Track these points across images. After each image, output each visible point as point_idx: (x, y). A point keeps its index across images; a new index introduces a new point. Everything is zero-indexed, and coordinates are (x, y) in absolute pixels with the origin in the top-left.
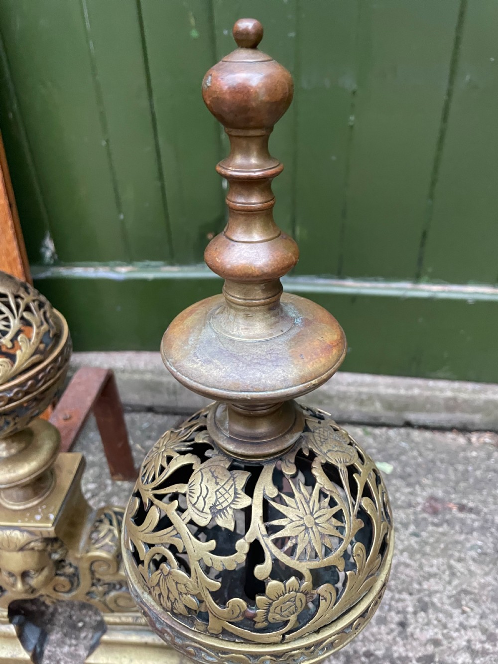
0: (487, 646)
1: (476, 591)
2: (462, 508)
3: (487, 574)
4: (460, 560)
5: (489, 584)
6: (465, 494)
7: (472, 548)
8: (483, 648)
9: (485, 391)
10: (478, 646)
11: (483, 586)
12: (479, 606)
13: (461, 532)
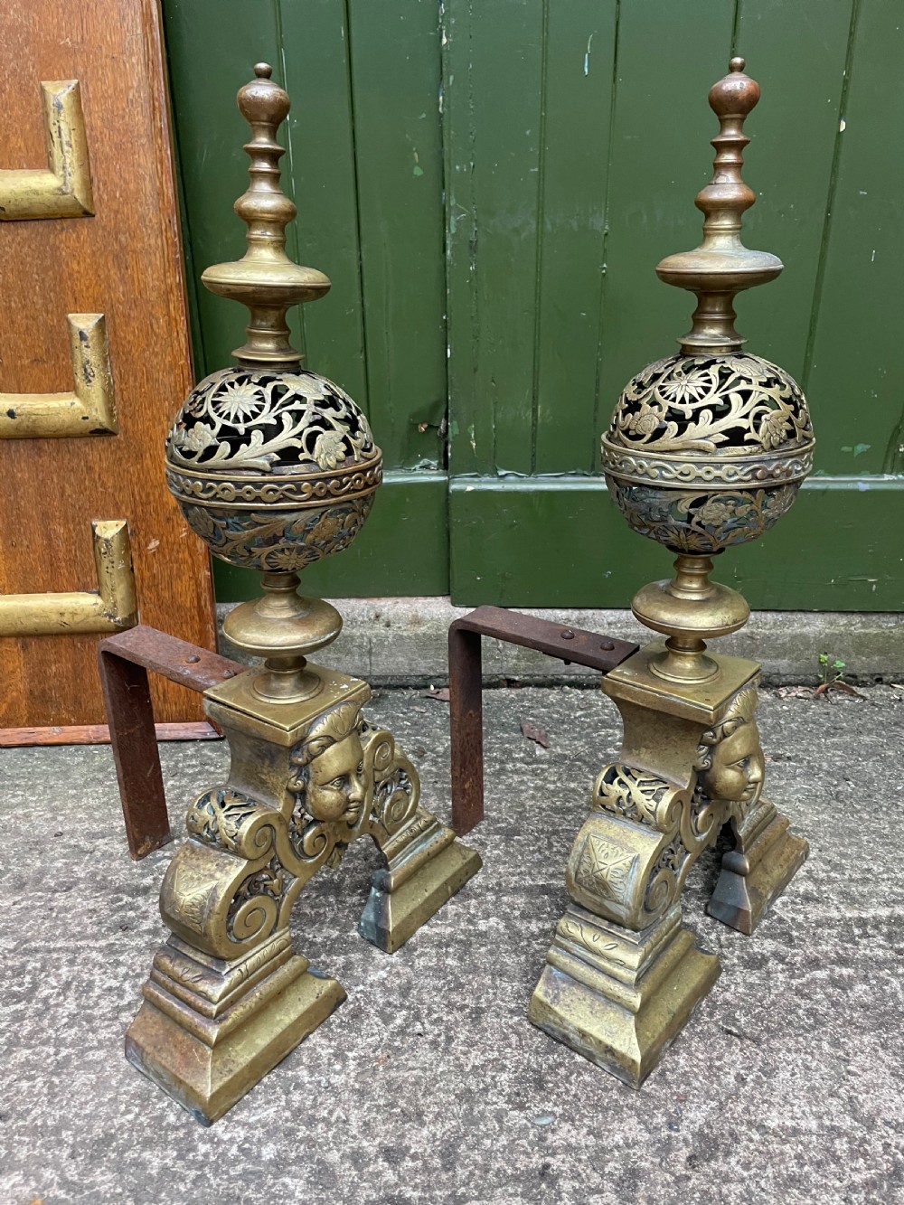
0: (833, 874)
1: (809, 828)
2: (777, 758)
3: (823, 812)
4: (783, 802)
5: (824, 822)
6: (779, 744)
7: (797, 791)
8: (829, 877)
9: (792, 622)
10: (822, 875)
11: (819, 823)
12: (816, 841)
13: (781, 779)
